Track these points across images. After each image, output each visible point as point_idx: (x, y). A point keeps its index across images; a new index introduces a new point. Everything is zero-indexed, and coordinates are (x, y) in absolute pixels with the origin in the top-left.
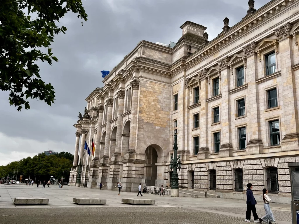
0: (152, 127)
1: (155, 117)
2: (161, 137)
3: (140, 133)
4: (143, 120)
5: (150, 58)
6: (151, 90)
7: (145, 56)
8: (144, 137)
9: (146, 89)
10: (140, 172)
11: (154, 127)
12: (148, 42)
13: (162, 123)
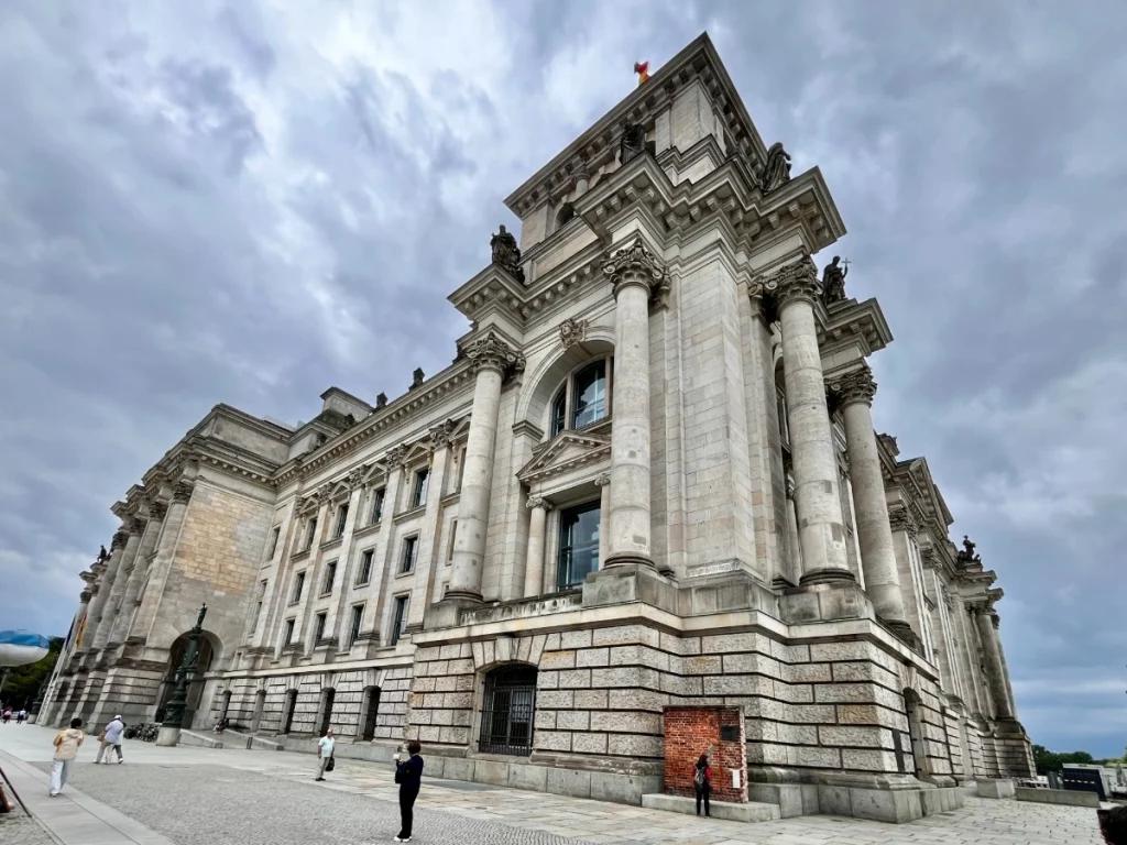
0: (204, 592)
1: (217, 570)
2: (224, 615)
3: (167, 600)
4: (182, 572)
5: (233, 443)
6: (221, 511)
7: (220, 437)
8: (176, 612)
9: (207, 506)
10: (144, 691)
11: (209, 591)
12: (236, 411)
13: (232, 585)
